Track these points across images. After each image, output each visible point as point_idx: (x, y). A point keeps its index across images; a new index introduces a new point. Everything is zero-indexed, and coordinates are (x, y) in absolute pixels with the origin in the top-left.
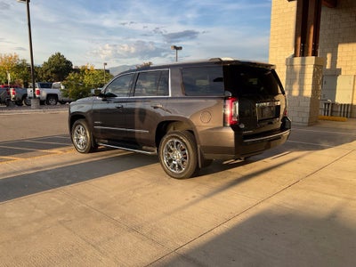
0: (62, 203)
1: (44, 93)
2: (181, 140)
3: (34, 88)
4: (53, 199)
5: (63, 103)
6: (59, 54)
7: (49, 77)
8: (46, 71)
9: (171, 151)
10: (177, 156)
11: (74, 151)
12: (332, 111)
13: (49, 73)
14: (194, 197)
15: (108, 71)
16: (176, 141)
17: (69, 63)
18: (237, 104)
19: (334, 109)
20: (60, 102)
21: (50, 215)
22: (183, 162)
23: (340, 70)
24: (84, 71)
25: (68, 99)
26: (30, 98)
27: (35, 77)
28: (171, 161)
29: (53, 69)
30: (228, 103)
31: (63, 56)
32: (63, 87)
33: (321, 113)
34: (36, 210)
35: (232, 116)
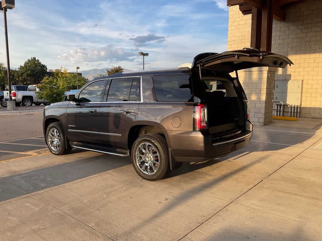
0: (37, 209)
1: (20, 95)
2: (153, 143)
3: (10, 90)
4: (27, 204)
5: (38, 104)
6: (35, 59)
7: (25, 80)
8: (22, 74)
9: (143, 154)
10: (149, 158)
11: (48, 153)
12: (284, 112)
13: (25, 76)
14: (166, 199)
15: (80, 74)
16: (147, 144)
17: (44, 67)
18: (206, 110)
19: (286, 110)
20: (35, 103)
21: (24, 223)
22: (154, 164)
23: (290, 75)
24: (57, 74)
25: (42, 100)
26: (7, 100)
27: (11, 80)
28: (143, 163)
29: (29, 72)
30: (197, 109)
31: (38, 61)
32: (38, 90)
33: (274, 113)
34: (10, 218)
35: (201, 121)
